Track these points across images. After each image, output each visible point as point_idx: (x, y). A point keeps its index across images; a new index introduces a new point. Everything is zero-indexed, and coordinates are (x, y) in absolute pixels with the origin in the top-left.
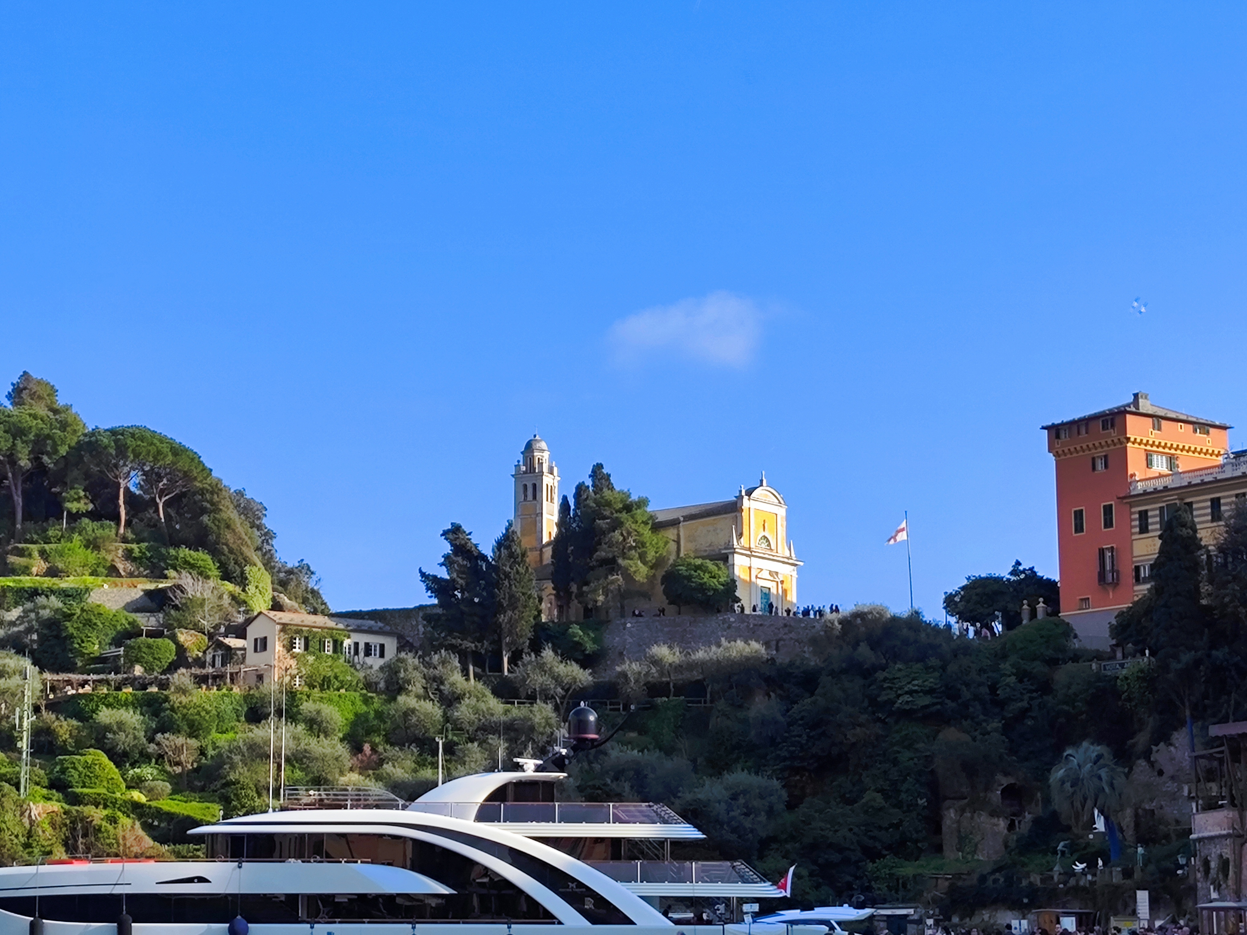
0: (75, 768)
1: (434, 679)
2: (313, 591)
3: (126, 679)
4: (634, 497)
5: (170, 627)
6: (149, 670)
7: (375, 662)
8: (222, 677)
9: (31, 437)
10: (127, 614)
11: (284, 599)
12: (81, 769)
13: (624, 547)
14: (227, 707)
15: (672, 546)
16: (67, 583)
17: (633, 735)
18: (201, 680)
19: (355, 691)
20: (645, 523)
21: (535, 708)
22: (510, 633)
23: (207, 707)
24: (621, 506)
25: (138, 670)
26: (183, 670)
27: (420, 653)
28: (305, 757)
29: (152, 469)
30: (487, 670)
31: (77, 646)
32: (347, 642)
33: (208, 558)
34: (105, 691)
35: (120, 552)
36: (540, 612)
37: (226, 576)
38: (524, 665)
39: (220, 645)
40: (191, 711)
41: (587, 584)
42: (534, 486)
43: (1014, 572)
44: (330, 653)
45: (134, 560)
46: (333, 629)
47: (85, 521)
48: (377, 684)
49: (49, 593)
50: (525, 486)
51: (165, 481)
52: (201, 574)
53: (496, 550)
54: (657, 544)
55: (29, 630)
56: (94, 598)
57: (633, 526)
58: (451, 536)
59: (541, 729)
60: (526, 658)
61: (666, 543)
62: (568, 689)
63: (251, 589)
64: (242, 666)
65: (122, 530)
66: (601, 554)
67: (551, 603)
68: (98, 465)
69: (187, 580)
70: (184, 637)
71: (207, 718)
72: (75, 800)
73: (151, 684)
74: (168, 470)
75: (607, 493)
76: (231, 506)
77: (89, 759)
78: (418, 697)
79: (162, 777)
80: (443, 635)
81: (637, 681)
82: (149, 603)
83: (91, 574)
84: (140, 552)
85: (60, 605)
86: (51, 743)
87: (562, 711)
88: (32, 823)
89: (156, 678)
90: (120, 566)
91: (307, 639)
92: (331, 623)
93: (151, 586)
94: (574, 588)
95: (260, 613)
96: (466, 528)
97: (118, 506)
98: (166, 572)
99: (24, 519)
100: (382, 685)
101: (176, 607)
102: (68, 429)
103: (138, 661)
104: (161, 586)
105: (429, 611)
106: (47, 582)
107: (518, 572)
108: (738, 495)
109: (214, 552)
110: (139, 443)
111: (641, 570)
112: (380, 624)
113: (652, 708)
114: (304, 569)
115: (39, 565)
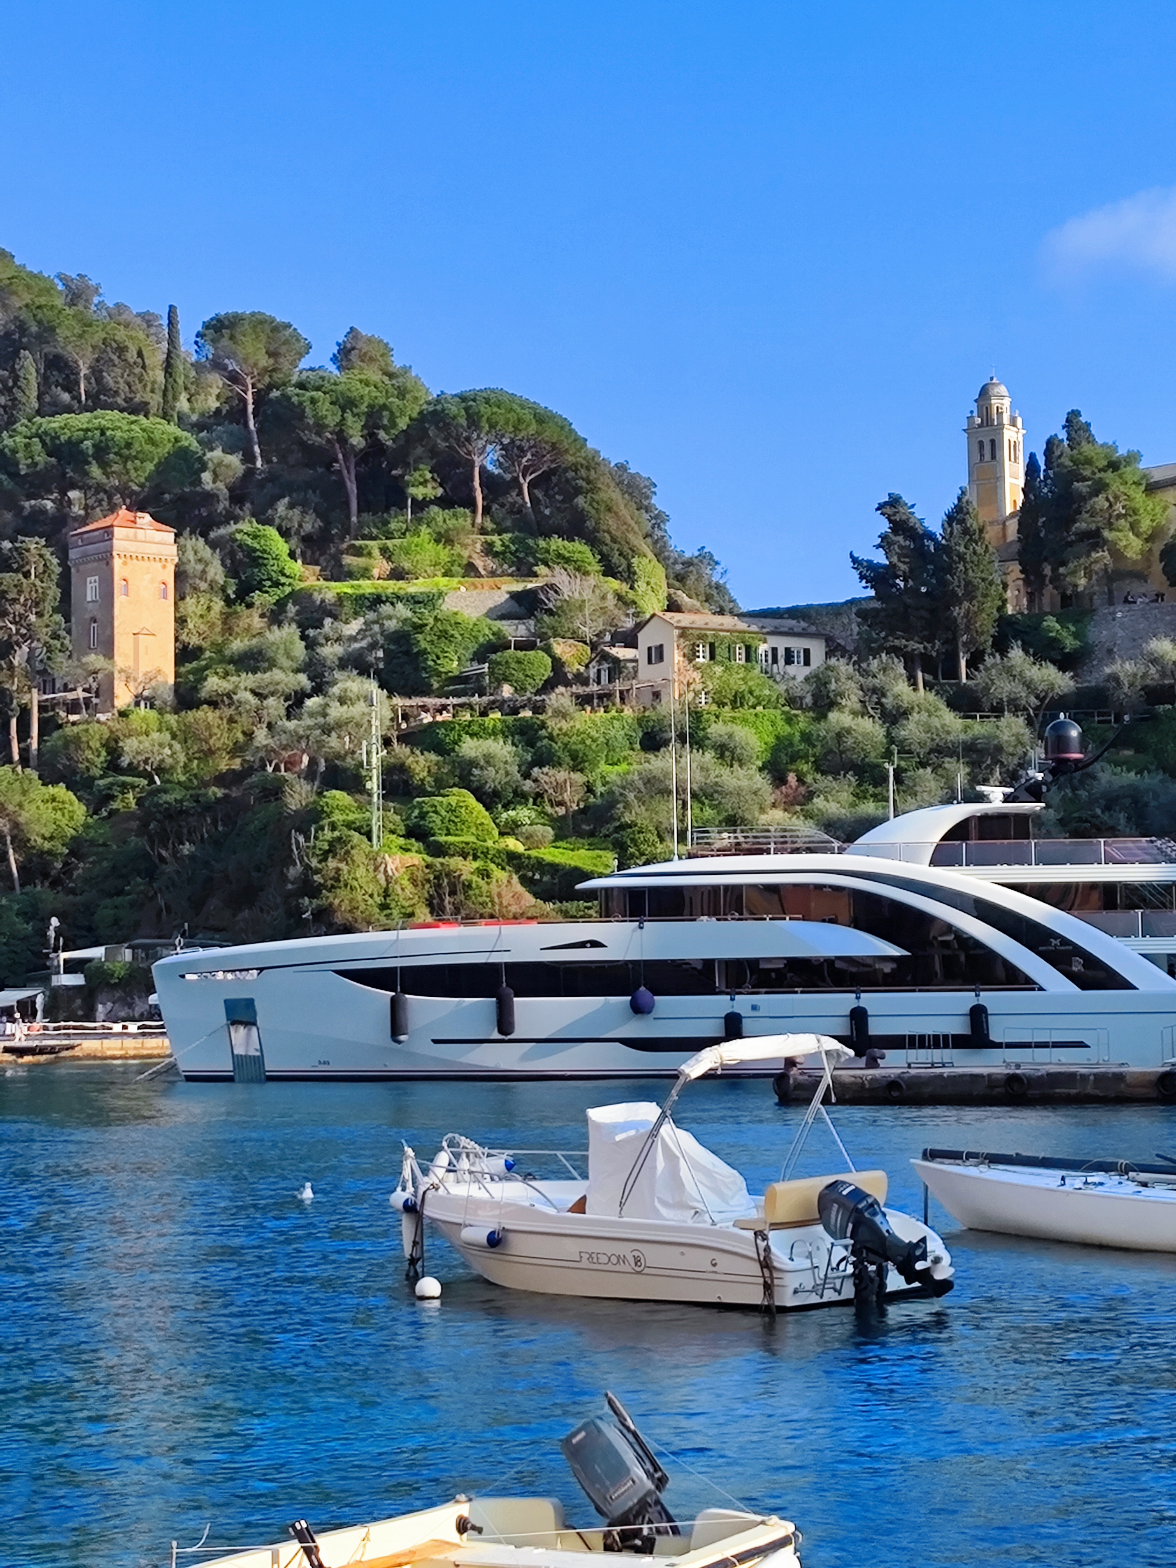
0: (436, 812)
1: (874, 690)
2: (718, 587)
3: (494, 702)
4: (1122, 451)
5: (543, 637)
6: (520, 689)
7: (799, 672)
8: (609, 696)
9: (364, 408)
10: (489, 621)
11: (682, 597)
12: (443, 813)
13: (1110, 516)
14: (617, 733)
15: (1173, 512)
16: (414, 587)
17: (1128, 753)
18: (584, 701)
19: (775, 708)
20: (1137, 484)
21: (1003, 722)
22: (968, 629)
23: (594, 733)
24: (1106, 463)
25: (507, 691)
26: (561, 689)
27: (855, 658)
28: (716, 792)
29: (512, 441)
30: (940, 677)
31: (431, 663)
32: (763, 648)
33: (586, 549)
34: (468, 717)
35: (478, 547)
36: (1005, 602)
37: (610, 571)
38: (987, 669)
39: (605, 657)
40: (574, 739)
41: (1064, 564)
42: (993, 442)
44: (743, 662)
45: (496, 555)
46: (744, 632)
47: (435, 509)
48: (801, 698)
49: (395, 600)
50: (981, 444)
51: (529, 456)
52: (578, 569)
53: (946, 525)
54: (1153, 510)
55: (373, 646)
56: (449, 605)
57: (1122, 489)
58: (888, 510)
59: (1011, 750)
60: (989, 661)
61: (1165, 509)
62: (1045, 697)
63: (641, 586)
64: (634, 682)
65: (479, 519)
66: (1081, 525)
67: (1019, 590)
68: (446, 439)
69: (560, 577)
70: (561, 648)
71: (594, 747)
72: (438, 850)
73: (523, 707)
74: (532, 442)
75: (1086, 448)
76: (612, 484)
77: (453, 800)
78: (854, 713)
79: (542, 821)
80: (883, 634)
81: (1131, 685)
82: (515, 607)
83: (445, 575)
84: (503, 545)
85: (409, 614)
86: (406, 782)
87: (1037, 726)
88: (388, 880)
89: (529, 699)
91: (712, 645)
92: (742, 625)
93: (518, 587)
94: (1047, 570)
95: (653, 616)
96: (907, 499)
97: (472, 490)
98: (536, 568)
99: (360, 511)
100: (809, 700)
101: (550, 613)
102: (408, 396)
103: (506, 680)
104: (530, 586)
105: (864, 605)
106: (392, 586)
107: (975, 553)
109: (593, 541)
110: (495, 409)
111: (1134, 544)
112: (803, 624)
113: (1153, 718)
114: (706, 558)
115: (380, 566)
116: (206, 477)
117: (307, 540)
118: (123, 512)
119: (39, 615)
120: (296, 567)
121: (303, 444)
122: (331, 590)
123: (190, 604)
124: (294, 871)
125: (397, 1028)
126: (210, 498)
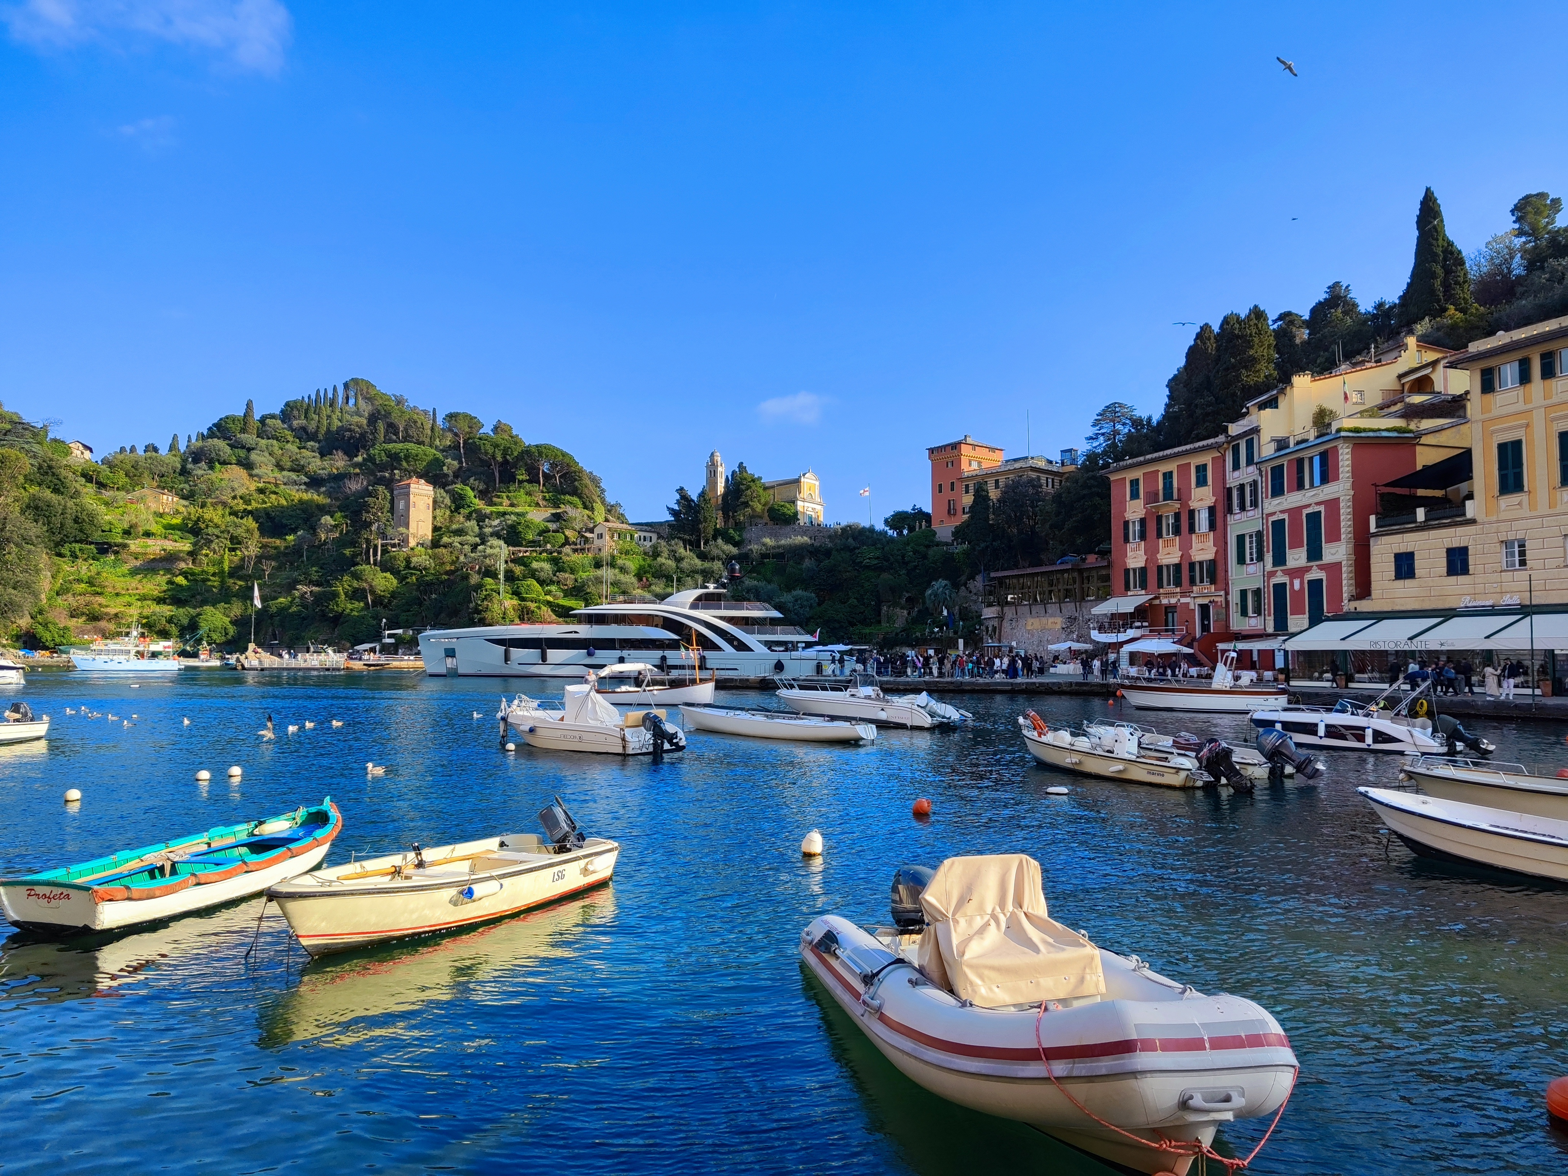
1: (673, 551)
5: (562, 529)
6: (553, 546)
7: (648, 544)
8: (584, 549)
9: (502, 448)
10: (543, 522)
11: (610, 518)
12: (524, 587)
14: (586, 561)
16: (518, 510)
17: (752, 574)
18: (575, 551)
19: (639, 555)
21: (714, 563)
23: (578, 562)
25: (549, 546)
26: (567, 546)
28: (619, 583)
29: (554, 462)
30: (695, 547)
31: (523, 536)
32: (636, 536)
33: (578, 500)
34: (535, 555)
35: (540, 497)
37: (585, 507)
38: (709, 546)
39: (583, 536)
40: (571, 563)
44: (630, 540)
45: (546, 500)
46: (630, 530)
47: (526, 483)
48: (647, 552)
49: (511, 514)
51: (560, 467)
52: (575, 507)
55: (503, 529)
56: (529, 517)
57: (756, 489)
58: (680, 492)
60: (710, 543)
62: (728, 556)
63: (596, 513)
64: (593, 545)
65: (541, 488)
68: (531, 460)
69: (569, 509)
70: (568, 533)
71: (577, 566)
73: (554, 552)
74: (561, 463)
76: (587, 478)
77: (528, 582)
78: (666, 558)
79: (559, 591)
80: (676, 533)
82: (553, 518)
83: (529, 506)
84: (549, 497)
85: (516, 519)
87: (724, 564)
89: (556, 550)
90: (541, 503)
91: (620, 534)
92: (630, 528)
93: (554, 511)
95: (600, 524)
98: (561, 506)
99: (499, 482)
100: (651, 553)
101: (565, 520)
102: (518, 444)
103: (548, 543)
104: (558, 511)
106: (510, 509)
109: (580, 497)
110: (548, 451)
114: (619, 505)
115: (506, 502)
116: (445, 468)
117: (480, 492)
118: (414, 478)
119: (382, 513)
120: (477, 501)
121: (480, 458)
122: (488, 510)
123: (438, 512)
124: (472, 605)
125: (507, 658)
126: (447, 475)
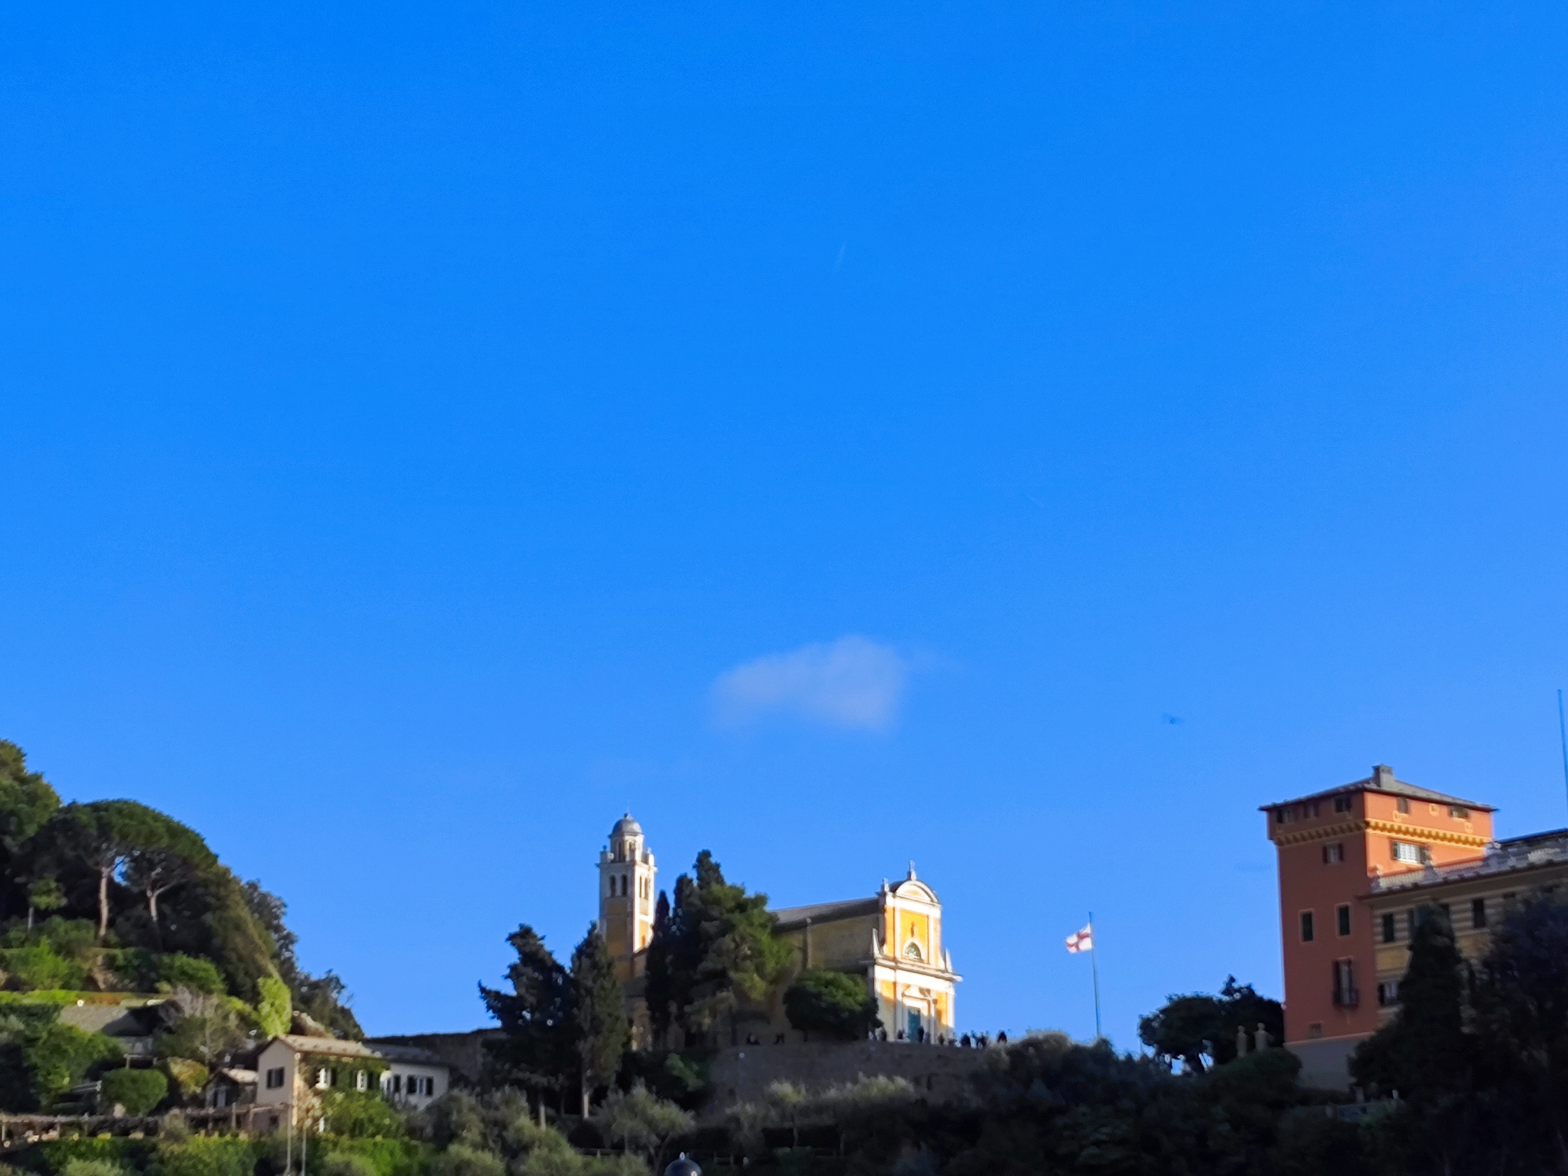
1: (496, 1123)
3: (104, 1122)
4: (750, 894)
5: (162, 1056)
6: (132, 1110)
8: (224, 1120)
10: (106, 1038)
11: (308, 1021)
13: (737, 957)
14: (231, 1158)
15: (797, 955)
16: (32, 999)
18: (198, 1124)
20: (763, 926)
21: (623, 1160)
22: (592, 1065)
23: (206, 1158)
24: (733, 904)
25: (118, 1111)
26: (175, 1111)
27: (478, 1089)
30: (563, 1111)
32: (385, 1076)
35: (100, 960)
36: (629, 1039)
37: (233, 990)
39: (223, 1079)
41: (690, 1002)
42: (624, 878)
43: (1228, 991)
45: (117, 969)
46: (368, 1058)
47: (57, 919)
50: (613, 880)
52: (201, 987)
53: (576, 959)
54: (778, 952)
56: (65, 1018)
61: (790, 952)
62: (665, 1137)
63: (265, 1007)
64: (252, 1106)
65: (103, 931)
66: (709, 964)
67: (644, 1027)
69: (184, 996)
70: (179, 1068)
73: (134, 1128)
75: (715, 887)
76: (242, 902)
78: (475, 1146)
80: (507, 1066)
81: (751, 1127)
82: (134, 1025)
83: (63, 987)
84: (125, 959)
85: (22, 1026)
89: (141, 1120)
92: (365, 1052)
93: (138, 1003)
94: (673, 1008)
95: (275, 1039)
96: (538, 931)
97: (98, 901)
98: (158, 985)
100: (429, 1130)
101: (169, 1031)
102: (38, 803)
103: (119, 1099)
104: (151, 1002)
105: (490, 1036)
106: (6, 997)
107: (603, 988)
108: (879, 890)
111: (758, 985)
112: (428, 1053)
113: (772, 1161)
114: (333, 982)
